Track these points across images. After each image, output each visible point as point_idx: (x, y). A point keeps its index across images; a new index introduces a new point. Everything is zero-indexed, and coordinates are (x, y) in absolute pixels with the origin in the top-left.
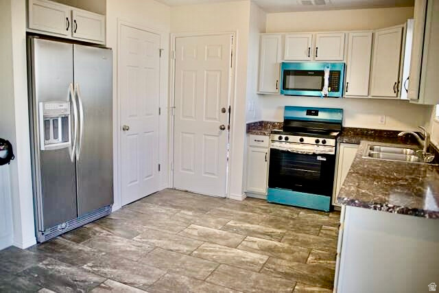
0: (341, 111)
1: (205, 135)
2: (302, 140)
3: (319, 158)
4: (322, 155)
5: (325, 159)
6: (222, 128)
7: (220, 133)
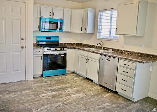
0: (58, 37)
1: (12, 52)
2: (56, 49)
3: (62, 55)
4: (63, 54)
5: (64, 56)
6: (22, 48)
7: (21, 50)
